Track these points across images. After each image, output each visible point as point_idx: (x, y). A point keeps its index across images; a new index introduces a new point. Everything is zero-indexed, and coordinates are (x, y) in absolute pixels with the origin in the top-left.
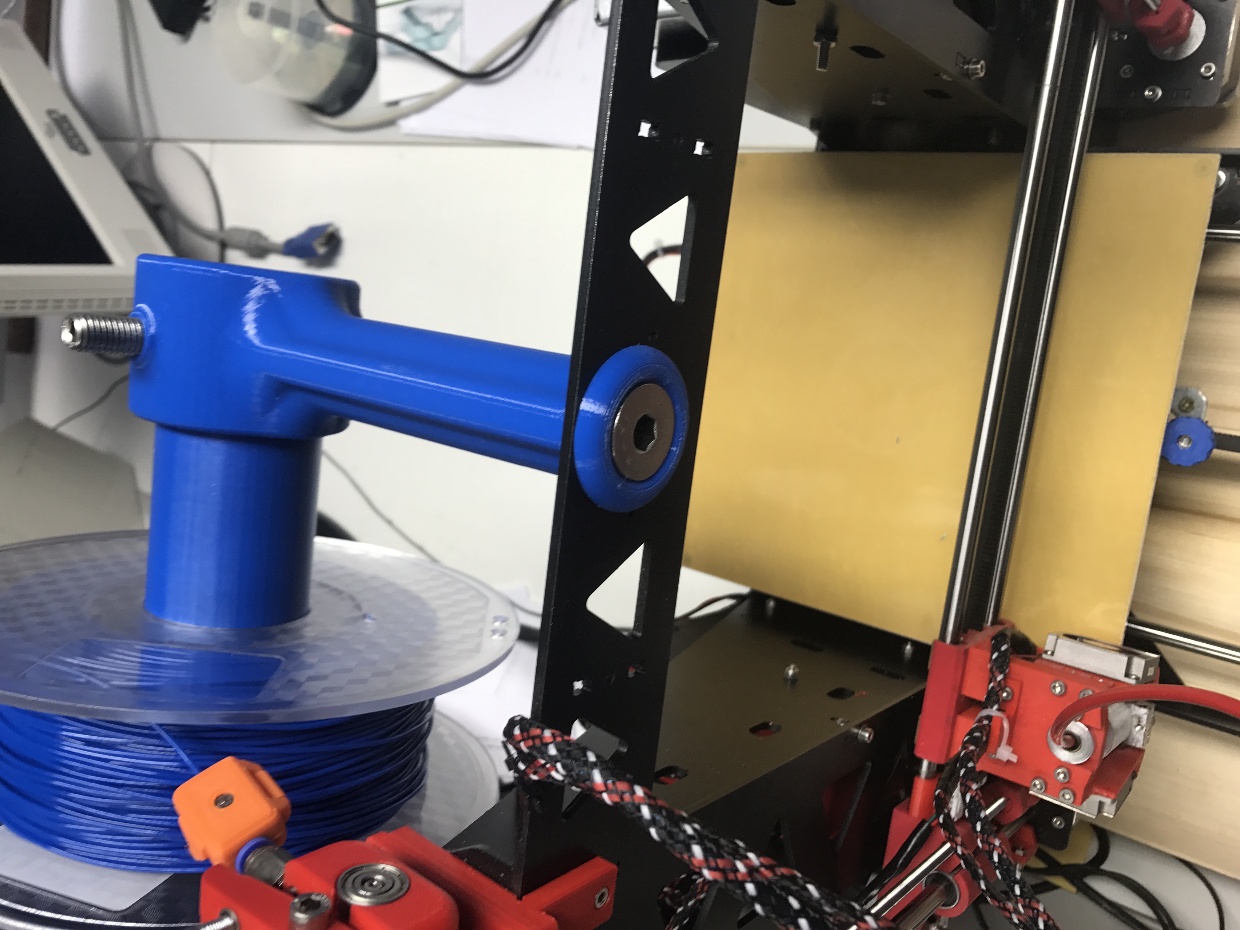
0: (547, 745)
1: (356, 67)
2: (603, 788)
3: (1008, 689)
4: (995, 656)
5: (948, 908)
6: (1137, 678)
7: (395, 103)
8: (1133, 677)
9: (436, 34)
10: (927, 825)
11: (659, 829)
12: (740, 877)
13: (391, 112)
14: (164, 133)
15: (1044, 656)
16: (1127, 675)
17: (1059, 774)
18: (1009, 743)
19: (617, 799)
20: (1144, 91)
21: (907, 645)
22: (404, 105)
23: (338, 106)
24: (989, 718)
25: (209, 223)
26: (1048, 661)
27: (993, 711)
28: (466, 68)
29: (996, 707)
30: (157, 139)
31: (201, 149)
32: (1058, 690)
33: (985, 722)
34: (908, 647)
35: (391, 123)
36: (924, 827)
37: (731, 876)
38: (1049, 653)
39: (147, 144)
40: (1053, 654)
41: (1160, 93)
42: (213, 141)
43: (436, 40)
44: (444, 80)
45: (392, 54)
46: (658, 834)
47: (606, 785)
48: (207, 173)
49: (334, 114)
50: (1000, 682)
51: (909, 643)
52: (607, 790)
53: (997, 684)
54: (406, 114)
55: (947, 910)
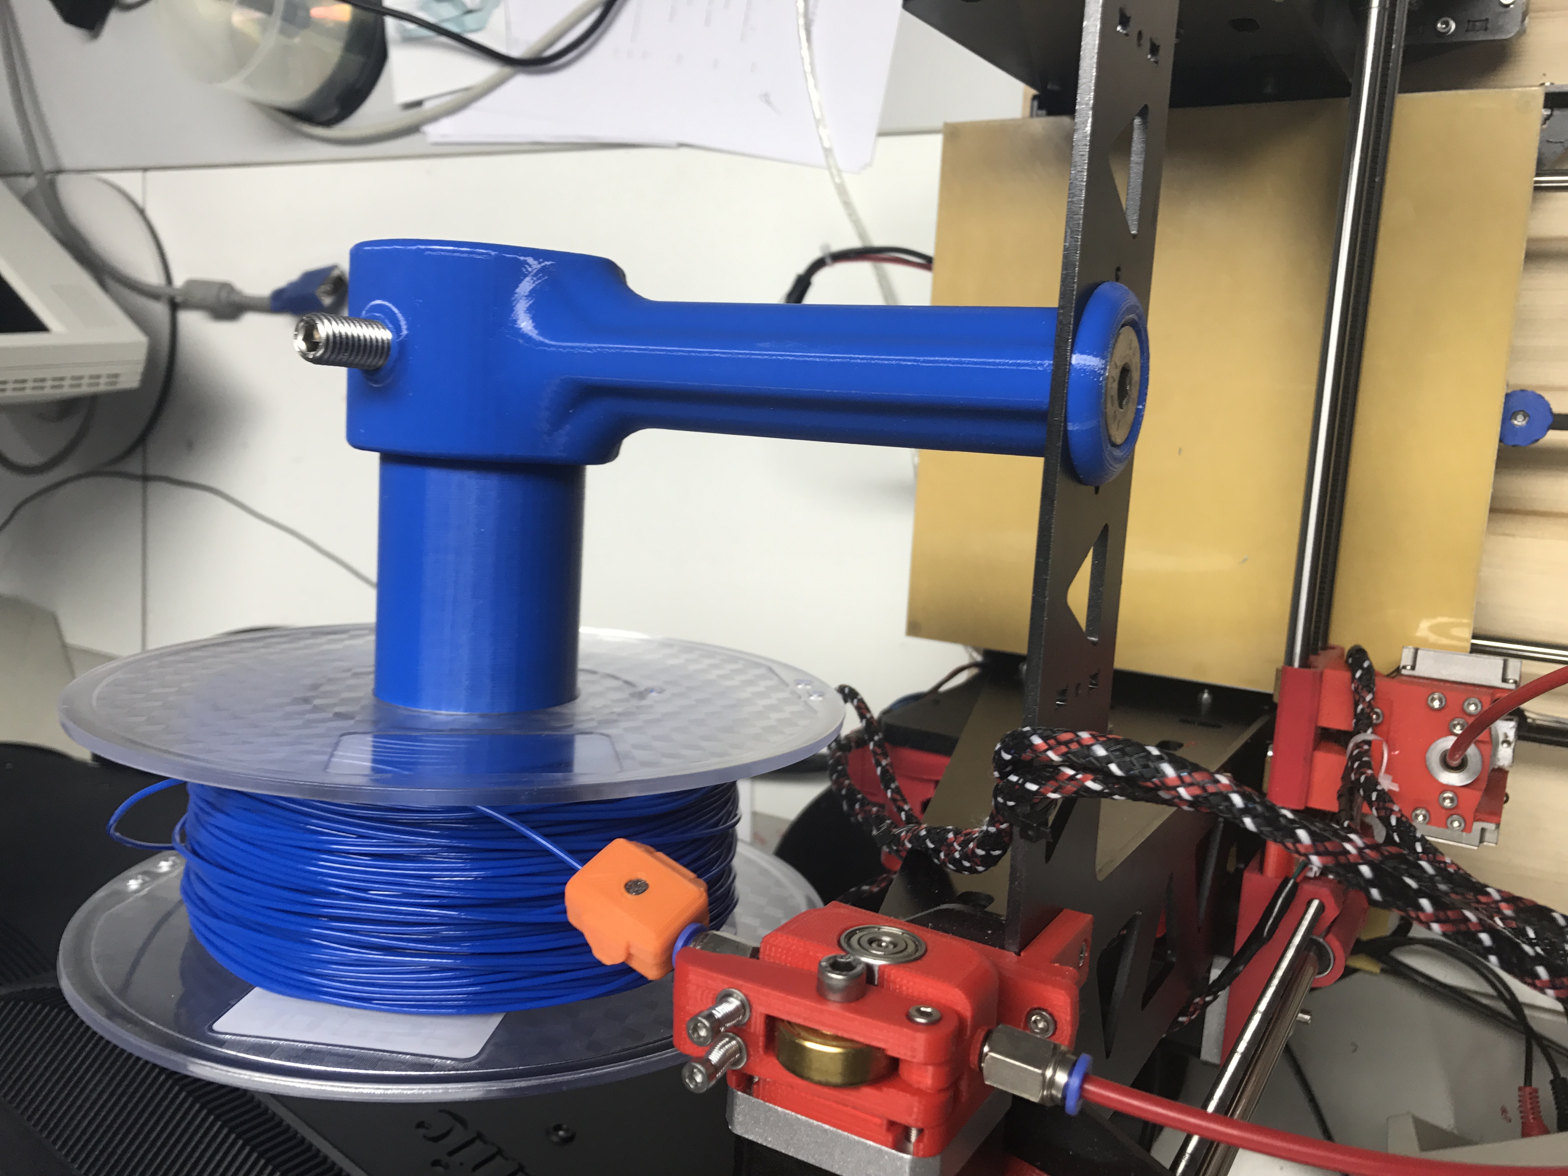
0: (1089, 747)
1: (358, 60)
2: (1178, 783)
3: (1378, 710)
4: (1358, 675)
5: (1321, 976)
6: (1515, 682)
7: (418, 104)
8: (1511, 681)
9: (470, 12)
10: (1291, 882)
11: (1254, 817)
12: (1352, 860)
13: (412, 116)
14: (67, 162)
15: (1404, 672)
16: (1505, 680)
17: (1445, 799)
18: (1387, 771)
19: (1197, 791)
20: (1436, 25)
21: (1203, 693)
22: (428, 106)
23: (335, 111)
24: (1369, 743)
25: (152, 276)
26: (1409, 676)
27: (1369, 735)
28: (515, 52)
29: (1370, 731)
30: (60, 171)
31: (130, 182)
32: (1436, 704)
33: (1366, 747)
34: (1206, 696)
35: (413, 129)
36: (1290, 885)
37: (1342, 859)
38: (1409, 667)
39: (48, 177)
40: (1413, 668)
41: (1453, 26)
42: (145, 169)
43: (469, 20)
44: (487, 70)
45: (409, 40)
46: (1255, 823)
47: (1180, 778)
48: (141, 212)
49: (329, 123)
50: (1369, 702)
51: (1206, 691)
52: (1183, 783)
53: (1366, 706)
54: (435, 118)
55: (1320, 978)
